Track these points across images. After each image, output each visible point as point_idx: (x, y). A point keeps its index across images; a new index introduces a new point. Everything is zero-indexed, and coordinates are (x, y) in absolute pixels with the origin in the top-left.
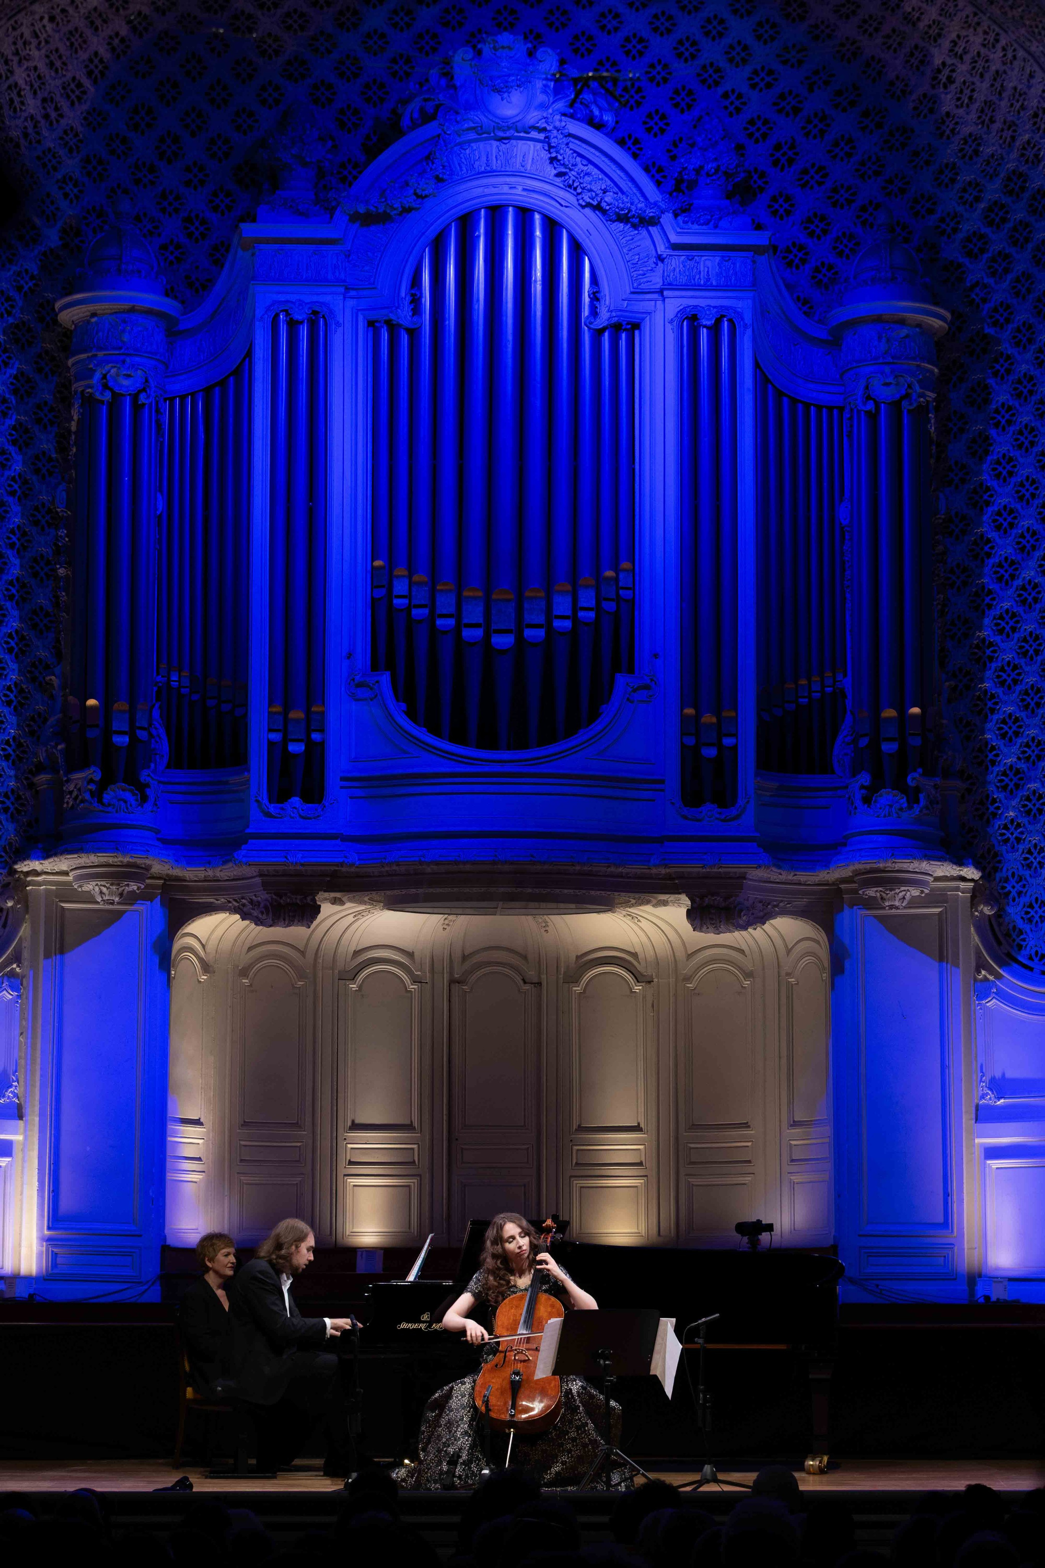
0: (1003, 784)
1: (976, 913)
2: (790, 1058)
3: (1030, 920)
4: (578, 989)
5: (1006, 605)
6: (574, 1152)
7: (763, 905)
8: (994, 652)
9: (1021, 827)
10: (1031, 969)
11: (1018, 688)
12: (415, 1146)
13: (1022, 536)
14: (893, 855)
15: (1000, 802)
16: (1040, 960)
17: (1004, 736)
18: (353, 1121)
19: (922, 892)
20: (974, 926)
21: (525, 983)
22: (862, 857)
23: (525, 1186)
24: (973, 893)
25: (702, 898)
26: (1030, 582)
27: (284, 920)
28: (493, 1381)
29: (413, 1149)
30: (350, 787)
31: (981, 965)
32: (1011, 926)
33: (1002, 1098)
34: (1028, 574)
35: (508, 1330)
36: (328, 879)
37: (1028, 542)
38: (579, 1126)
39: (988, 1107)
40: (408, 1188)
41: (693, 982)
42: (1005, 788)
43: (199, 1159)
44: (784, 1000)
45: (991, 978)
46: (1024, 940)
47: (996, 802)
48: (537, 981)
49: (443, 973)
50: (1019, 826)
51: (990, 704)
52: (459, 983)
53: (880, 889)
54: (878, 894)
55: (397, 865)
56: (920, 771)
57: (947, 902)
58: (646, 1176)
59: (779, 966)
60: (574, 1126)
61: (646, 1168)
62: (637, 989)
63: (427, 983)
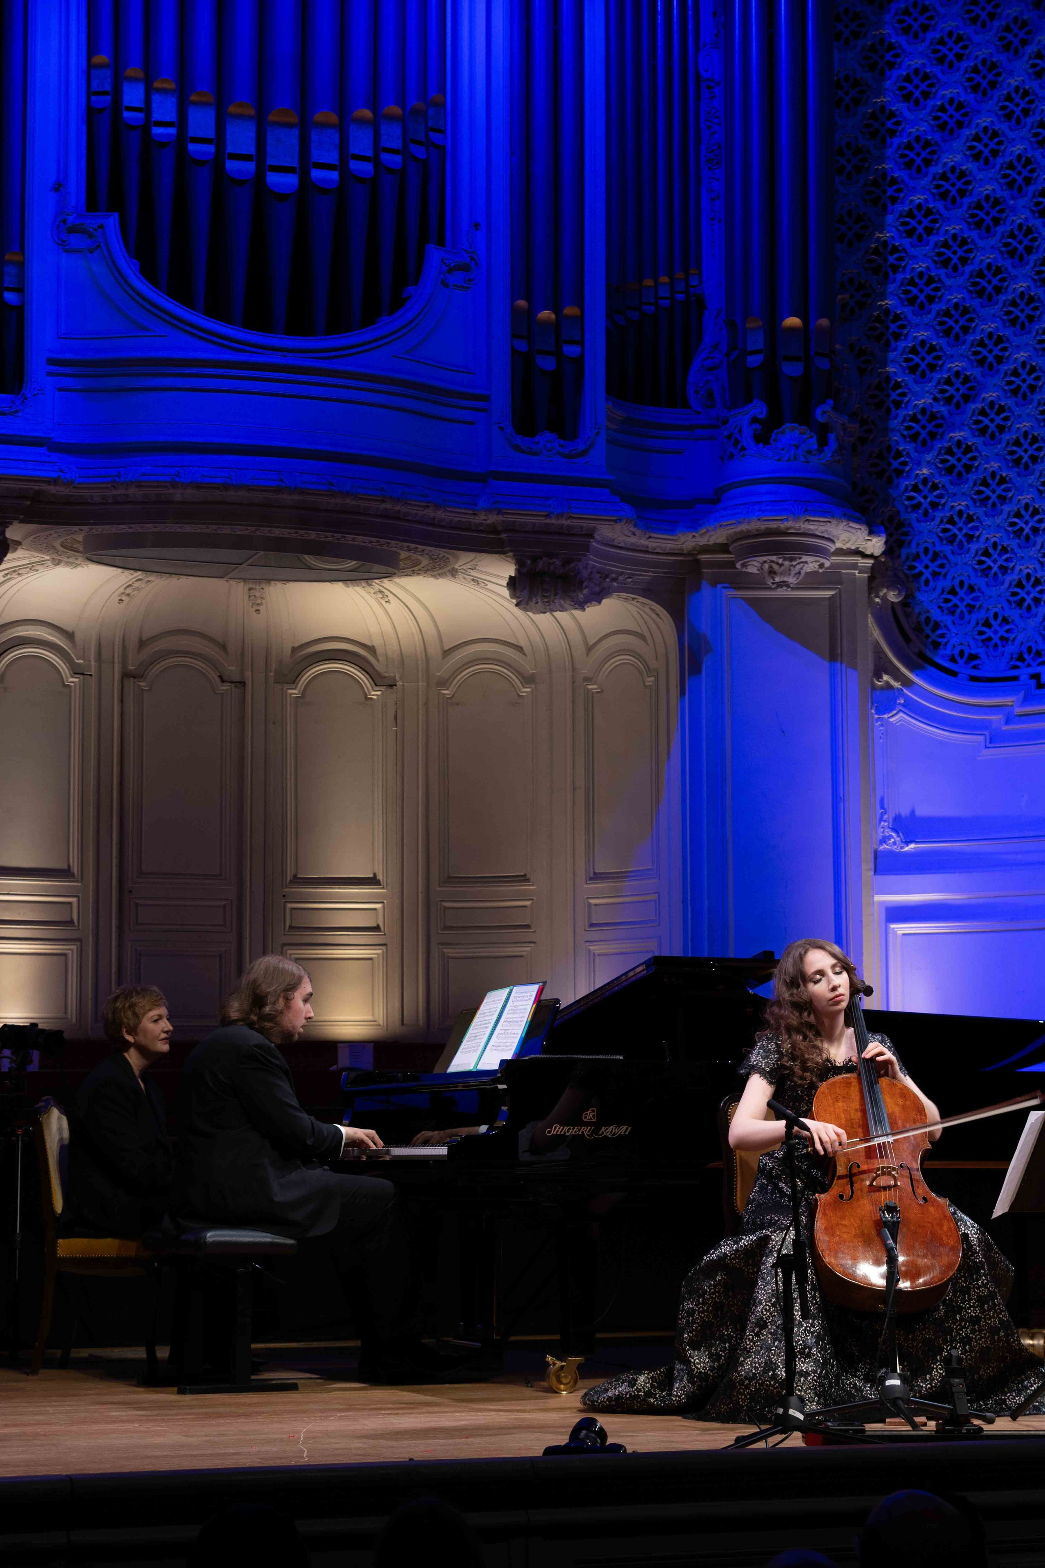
0: (911, 432)
1: (877, 600)
3: (952, 611)
4: (294, 692)
5: (918, 198)
6: (288, 913)
7: (601, 577)
8: (901, 259)
9: (938, 488)
10: (954, 674)
11: (936, 307)
12: (74, 900)
13: (942, 109)
14: (806, 511)
15: (908, 455)
16: (967, 663)
17: (913, 369)
19: (821, 566)
20: (873, 615)
21: (223, 681)
22: (763, 511)
23: (220, 956)
24: (872, 574)
25: (535, 559)
26: (953, 169)
29: (70, 903)
30: (59, 374)
31: (881, 667)
32: (923, 618)
33: (911, 842)
34: (951, 159)
36: (28, 503)
37: (951, 117)
38: (295, 876)
39: (890, 854)
40: (63, 958)
41: (451, 688)
42: (914, 438)
44: (580, 714)
45: (896, 685)
46: (942, 636)
47: (902, 456)
48: (238, 680)
49: (113, 662)
50: (935, 487)
51: (893, 328)
52: (134, 677)
53: (774, 558)
54: (766, 566)
55: (138, 487)
56: (831, 402)
57: (840, 583)
58: (385, 945)
59: (574, 669)
60: (289, 877)
61: (385, 934)
62: (374, 695)
63: (91, 675)
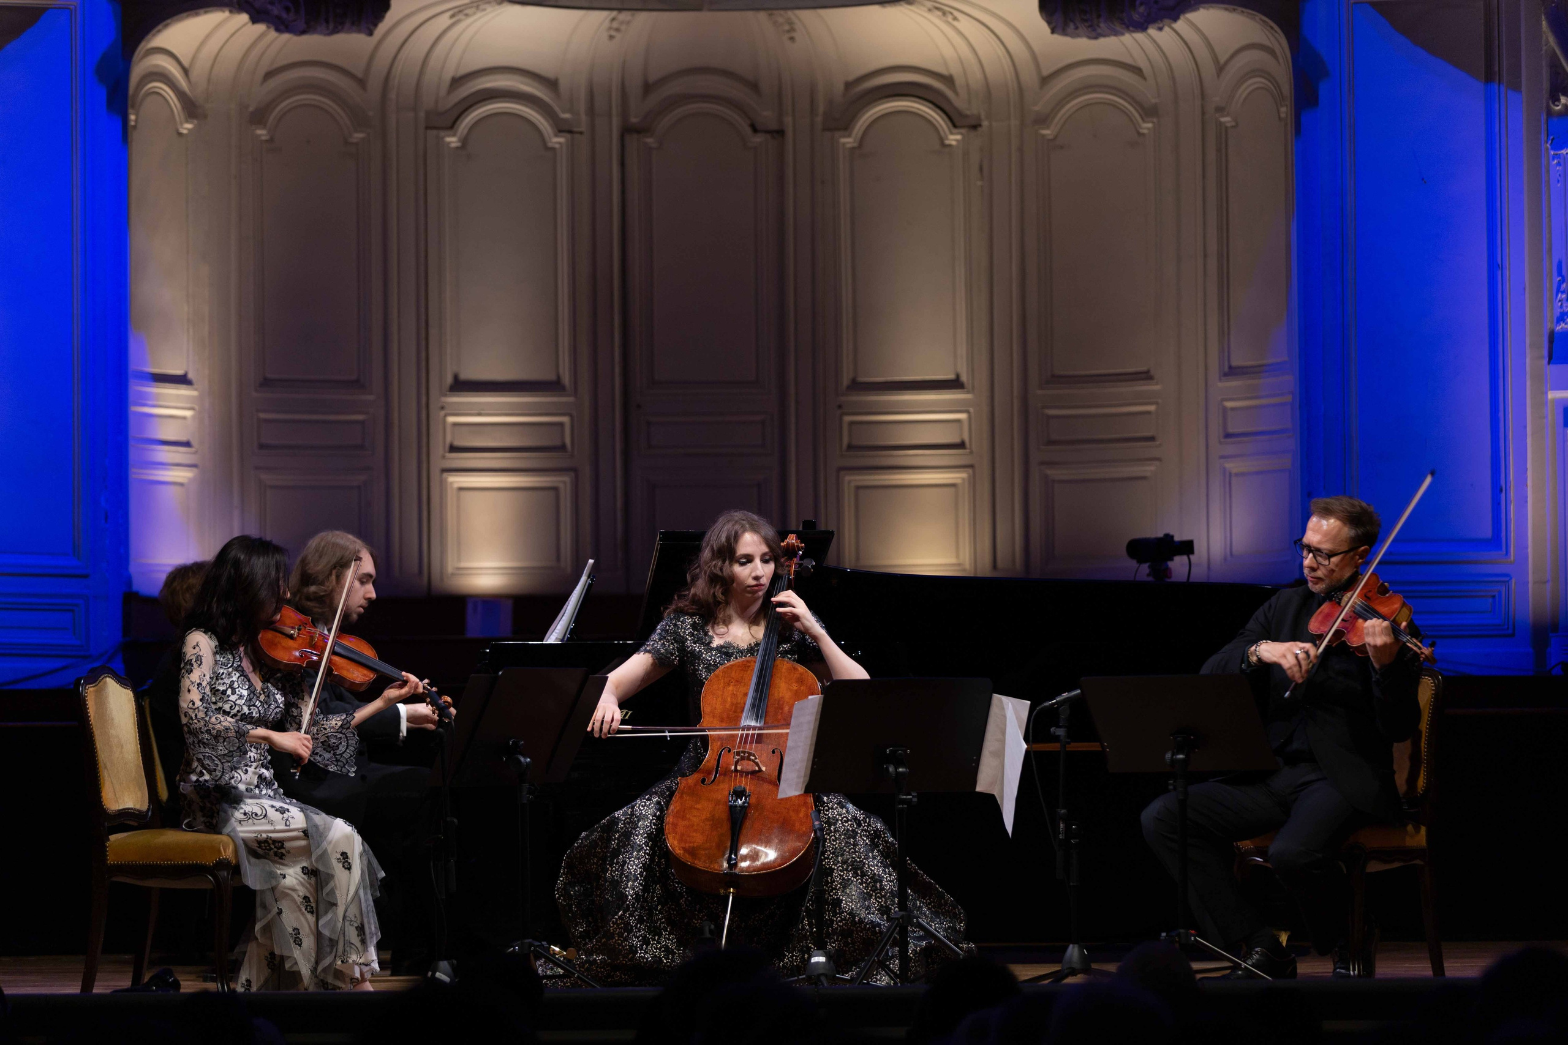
2: (1224, 257)
4: (848, 141)
6: (845, 428)
12: (565, 419)
18: (456, 377)
20: (1547, 18)
21: (755, 130)
27: (327, 22)
28: (698, 806)
29: (561, 424)
31: (1559, 86)
35: (722, 721)
38: (853, 382)
40: (553, 492)
41: (1052, 126)
43: (187, 444)
44: (1212, 155)
48: (775, 128)
49: (610, 116)
52: (638, 132)
58: (971, 466)
59: (1203, 95)
60: (846, 381)
61: (971, 452)
62: (952, 140)
63: (581, 133)
